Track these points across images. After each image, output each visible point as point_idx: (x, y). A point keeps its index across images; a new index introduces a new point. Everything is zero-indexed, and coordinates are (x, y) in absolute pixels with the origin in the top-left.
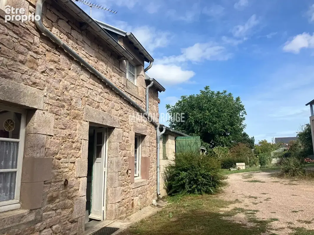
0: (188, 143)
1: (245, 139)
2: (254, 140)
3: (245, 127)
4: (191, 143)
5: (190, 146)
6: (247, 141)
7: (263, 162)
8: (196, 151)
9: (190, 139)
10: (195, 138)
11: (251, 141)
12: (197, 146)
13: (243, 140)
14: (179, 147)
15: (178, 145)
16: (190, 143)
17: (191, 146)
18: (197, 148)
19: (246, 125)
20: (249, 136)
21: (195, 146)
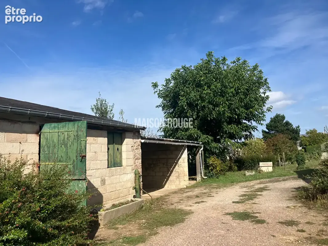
0: (62, 138)
1: (288, 129)
2: (300, 129)
3: (271, 110)
4: (68, 138)
5: (66, 145)
6: (291, 132)
7: (301, 160)
8: (77, 157)
9: (66, 129)
10: (76, 125)
11: (296, 131)
12: (79, 145)
13: (286, 130)
14: (46, 147)
15: (44, 144)
16: (66, 137)
17: (68, 146)
18: (78, 150)
19: (271, 107)
20: (292, 125)
21: (75, 144)
